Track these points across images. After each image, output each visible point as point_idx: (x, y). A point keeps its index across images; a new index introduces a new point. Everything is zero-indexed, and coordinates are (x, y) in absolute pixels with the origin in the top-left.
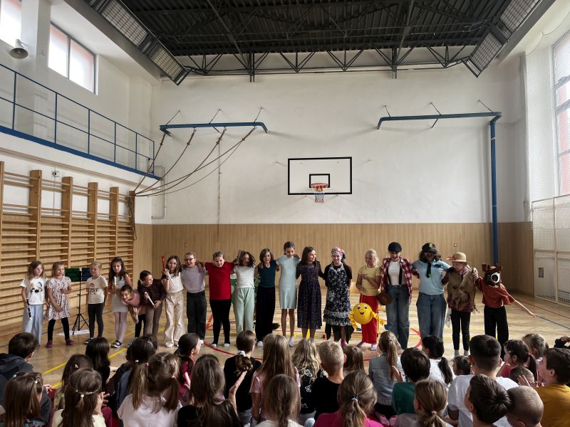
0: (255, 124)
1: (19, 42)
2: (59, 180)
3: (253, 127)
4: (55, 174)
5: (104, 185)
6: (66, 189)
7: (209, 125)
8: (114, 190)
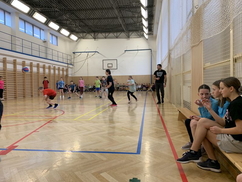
0: (95, 52)
1: (44, 39)
2: (53, 67)
3: (94, 53)
4: (52, 66)
5: (61, 68)
6: (54, 69)
7: (85, 52)
8: (63, 68)
